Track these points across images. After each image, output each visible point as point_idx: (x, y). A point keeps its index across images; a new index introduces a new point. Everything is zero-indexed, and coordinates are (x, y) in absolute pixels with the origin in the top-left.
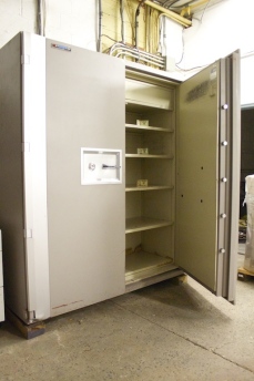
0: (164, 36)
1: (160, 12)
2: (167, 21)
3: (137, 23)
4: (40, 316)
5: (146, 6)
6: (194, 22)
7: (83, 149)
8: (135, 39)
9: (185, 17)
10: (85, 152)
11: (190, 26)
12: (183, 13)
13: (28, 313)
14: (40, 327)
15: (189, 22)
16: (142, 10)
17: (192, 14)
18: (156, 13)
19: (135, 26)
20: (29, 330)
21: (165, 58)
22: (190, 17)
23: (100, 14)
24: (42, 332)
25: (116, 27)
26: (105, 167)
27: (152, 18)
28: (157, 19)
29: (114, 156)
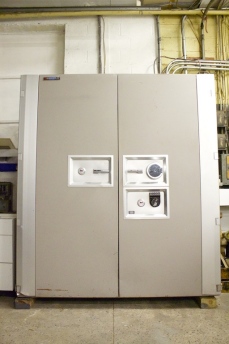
3: (202, 35)
7: (70, 156)
10: (75, 159)
19: (201, 39)
29: (107, 162)
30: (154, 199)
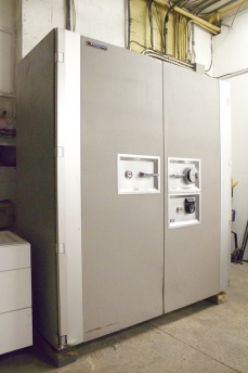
0: (193, 43)
1: (189, 19)
2: (196, 28)
3: (166, 30)
4: (72, 341)
5: (174, 13)
6: (223, 29)
7: (119, 155)
8: (164, 46)
9: (213, 23)
10: (122, 159)
11: (219, 33)
12: (211, 20)
13: (59, 338)
14: (72, 353)
15: (217, 29)
16: (171, 17)
17: (221, 21)
18: (184, 20)
19: (164, 33)
20: (60, 356)
21: (195, 65)
22: (218, 24)
23: (130, 20)
24: (73, 359)
25: (145, 33)
26: (141, 175)
27: (181, 26)
28: (186, 25)
29: (152, 164)
30: (189, 206)
